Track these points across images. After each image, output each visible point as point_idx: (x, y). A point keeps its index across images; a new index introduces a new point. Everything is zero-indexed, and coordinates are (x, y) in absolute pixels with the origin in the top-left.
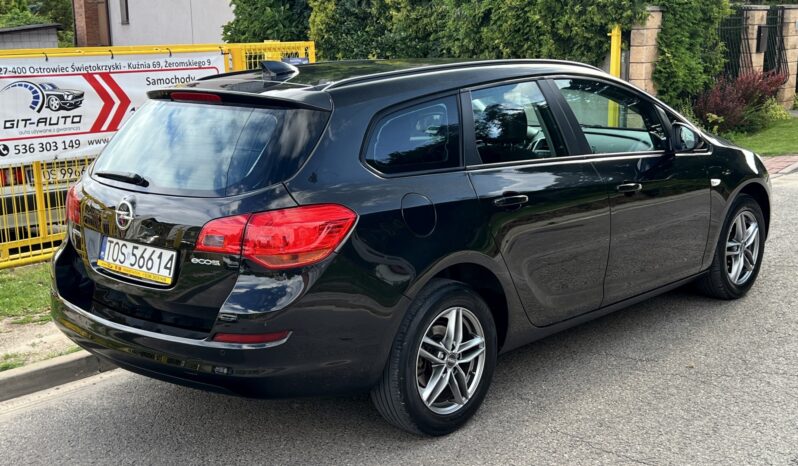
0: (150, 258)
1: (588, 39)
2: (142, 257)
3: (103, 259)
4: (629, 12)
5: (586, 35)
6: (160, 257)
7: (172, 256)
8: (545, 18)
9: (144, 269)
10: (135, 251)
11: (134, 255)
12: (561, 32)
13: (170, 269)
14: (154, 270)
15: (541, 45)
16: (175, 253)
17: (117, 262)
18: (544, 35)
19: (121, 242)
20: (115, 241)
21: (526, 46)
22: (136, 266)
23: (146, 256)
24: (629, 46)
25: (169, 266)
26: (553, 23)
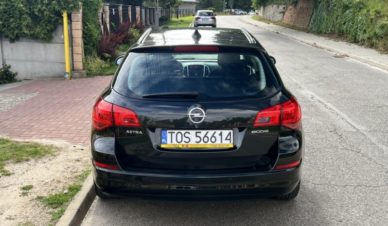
0: (213, 136)
1: (51, 17)
2: (205, 136)
3: (166, 143)
4: (72, 5)
5: (51, 15)
6: (221, 134)
7: (230, 133)
8: (25, 6)
9: (210, 142)
10: (198, 134)
11: (197, 136)
12: (36, 13)
13: (230, 139)
14: (218, 142)
15: (20, 20)
16: (232, 131)
17: (183, 143)
18: (24, 15)
19: (183, 132)
20: (176, 131)
21: (11, 20)
22: (202, 142)
23: (210, 135)
24: (71, 21)
25: (229, 138)
26: (30, 9)
